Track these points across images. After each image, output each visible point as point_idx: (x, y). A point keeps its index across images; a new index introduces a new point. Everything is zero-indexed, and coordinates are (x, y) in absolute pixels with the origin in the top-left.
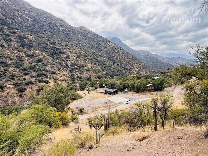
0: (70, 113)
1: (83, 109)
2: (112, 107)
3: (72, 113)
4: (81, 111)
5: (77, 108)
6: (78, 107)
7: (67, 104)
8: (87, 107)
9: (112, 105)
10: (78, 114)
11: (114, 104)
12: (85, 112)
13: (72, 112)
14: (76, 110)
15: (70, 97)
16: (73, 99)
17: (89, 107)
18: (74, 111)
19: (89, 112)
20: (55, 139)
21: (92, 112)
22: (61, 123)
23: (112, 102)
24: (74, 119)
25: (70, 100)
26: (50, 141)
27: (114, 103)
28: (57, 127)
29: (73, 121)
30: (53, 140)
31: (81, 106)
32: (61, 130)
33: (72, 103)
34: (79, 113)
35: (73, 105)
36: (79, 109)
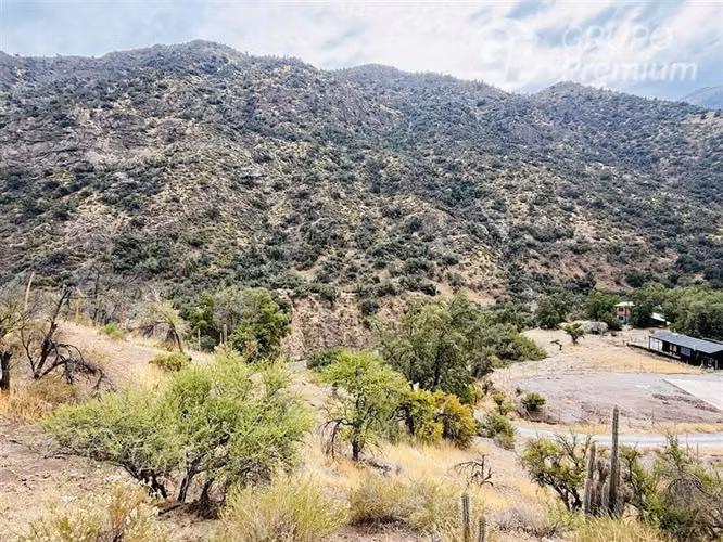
0: (489, 404)
1: (542, 402)
3: (497, 406)
4: (533, 408)
5: (519, 391)
6: (522, 388)
7: (486, 371)
8: (560, 398)
9: (701, 419)
10: (522, 416)
12: (549, 413)
13: (499, 402)
14: (513, 401)
15: (495, 346)
16: (507, 357)
17: (569, 398)
18: (506, 400)
19: (567, 418)
20: (398, 471)
21: (583, 422)
22: (440, 427)
23: (699, 405)
24: (498, 430)
25: (494, 358)
26: (382, 471)
27: (713, 410)
28: (427, 439)
29: (491, 435)
30: (392, 474)
31: (533, 388)
32: (438, 451)
33: (500, 370)
34: (524, 411)
35: (507, 378)
36: (524, 396)
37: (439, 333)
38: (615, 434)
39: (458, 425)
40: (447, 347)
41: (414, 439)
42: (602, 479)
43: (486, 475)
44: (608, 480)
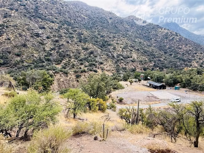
0: (110, 101)
1: (122, 99)
3: (112, 101)
4: (121, 101)
5: (118, 97)
6: (118, 96)
7: (110, 92)
8: (127, 98)
9: (156, 101)
10: (118, 103)
11: (159, 100)
12: (124, 102)
13: (113, 100)
14: (116, 99)
15: (112, 86)
16: (115, 89)
17: (129, 98)
18: (114, 100)
19: (128, 103)
21: (132, 103)
22: (98, 108)
23: (156, 98)
24: (112, 107)
25: (112, 89)
26: (82, 120)
27: (158, 99)
28: (94, 111)
29: (111, 108)
30: (85, 121)
31: (121, 96)
33: (113, 92)
34: (119, 102)
35: (115, 94)
36: (119, 98)
37: (98, 83)
38: (138, 106)
39: (102, 107)
40: (100, 87)
41: (91, 111)
43: (109, 118)
44: (136, 116)
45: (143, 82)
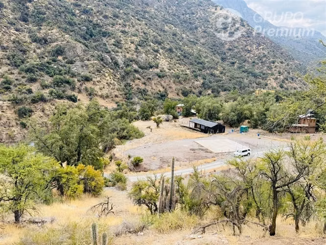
0: (113, 167)
1: (140, 160)
2: (205, 160)
3: (117, 167)
4: (137, 165)
5: (129, 157)
6: (131, 154)
7: (111, 148)
8: (150, 157)
9: (207, 157)
10: (131, 170)
11: (212, 155)
12: (145, 166)
13: (119, 165)
14: (126, 162)
15: (116, 132)
16: (123, 138)
18: (123, 163)
19: (153, 167)
20: (52, 221)
21: (161, 168)
22: (81, 187)
23: (206, 151)
24: (118, 181)
25: (116, 139)
26: (40, 225)
27: (211, 152)
28: (73, 196)
29: (114, 185)
31: (136, 154)
32: (81, 202)
33: (120, 146)
34: (132, 167)
35: (123, 151)
36: (132, 159)
37: (80, 127)
38: (173, 171)
39: (93, 184)
40: (86, 136)
41: (64, 198)
42: (167, 195)
43: (110, 208)
44: (169, 195)
45: (182, 120)
